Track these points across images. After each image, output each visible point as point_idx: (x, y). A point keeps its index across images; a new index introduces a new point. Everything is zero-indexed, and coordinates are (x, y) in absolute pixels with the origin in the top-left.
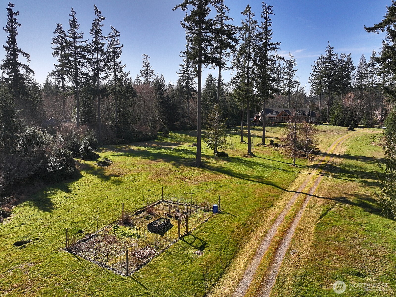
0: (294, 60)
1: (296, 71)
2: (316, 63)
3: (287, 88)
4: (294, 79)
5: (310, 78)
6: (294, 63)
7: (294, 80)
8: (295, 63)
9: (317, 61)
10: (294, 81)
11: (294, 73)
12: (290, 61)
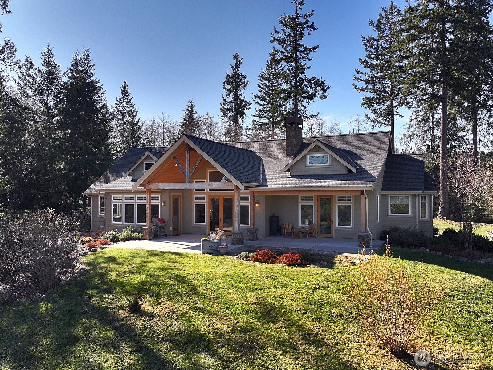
0: (306, 16)
1: (314, 49)
2: (375, 24)
3: (290, 105)
4: (308, 74)
5: (358, 72)
6: (306, 25)
7: (309, 77)
8: (309, 24)
9: (379, 21)
10: (308, 81)
11: (310, 57)
12: (294, 19)
